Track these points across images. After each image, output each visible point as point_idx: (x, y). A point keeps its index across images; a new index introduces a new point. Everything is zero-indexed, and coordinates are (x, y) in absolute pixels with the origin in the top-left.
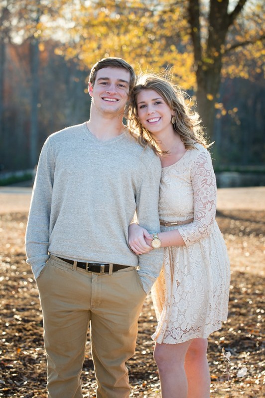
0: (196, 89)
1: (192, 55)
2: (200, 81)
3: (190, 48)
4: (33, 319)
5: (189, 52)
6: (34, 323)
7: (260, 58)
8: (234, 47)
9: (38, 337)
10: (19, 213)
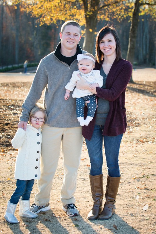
0: (86, 26)
1: (84, 10)
2: (87, 22)
3: (83, 7)
4: (2, 123)
5: (83, 9)
6: (3, 124)
7: (116, 11)
8: (103, 6)
9: (3, 129)
10: (5, 83)
